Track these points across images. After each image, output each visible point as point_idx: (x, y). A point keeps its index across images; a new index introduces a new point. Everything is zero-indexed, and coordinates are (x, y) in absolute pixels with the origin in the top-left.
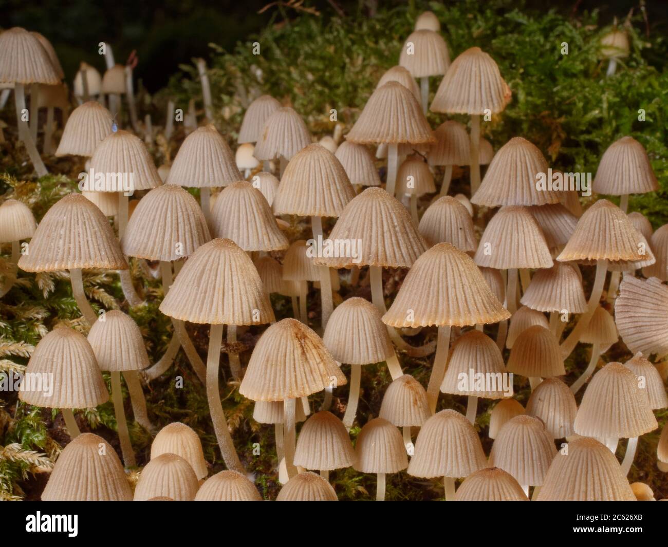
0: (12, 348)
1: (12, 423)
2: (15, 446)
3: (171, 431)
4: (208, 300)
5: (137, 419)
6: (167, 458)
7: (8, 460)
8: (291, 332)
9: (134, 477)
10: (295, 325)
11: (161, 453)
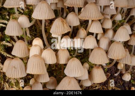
0: (2, 21)
1: (3, 36)
2: (4, 42)
3: (37, 39)
4: (42, 15)
5: (27, 35)
6: (36, 45)
7: (3, 44)
8: (61, 20)
9: (30, 48)
10: (61, 19)
11: (35, 44)
